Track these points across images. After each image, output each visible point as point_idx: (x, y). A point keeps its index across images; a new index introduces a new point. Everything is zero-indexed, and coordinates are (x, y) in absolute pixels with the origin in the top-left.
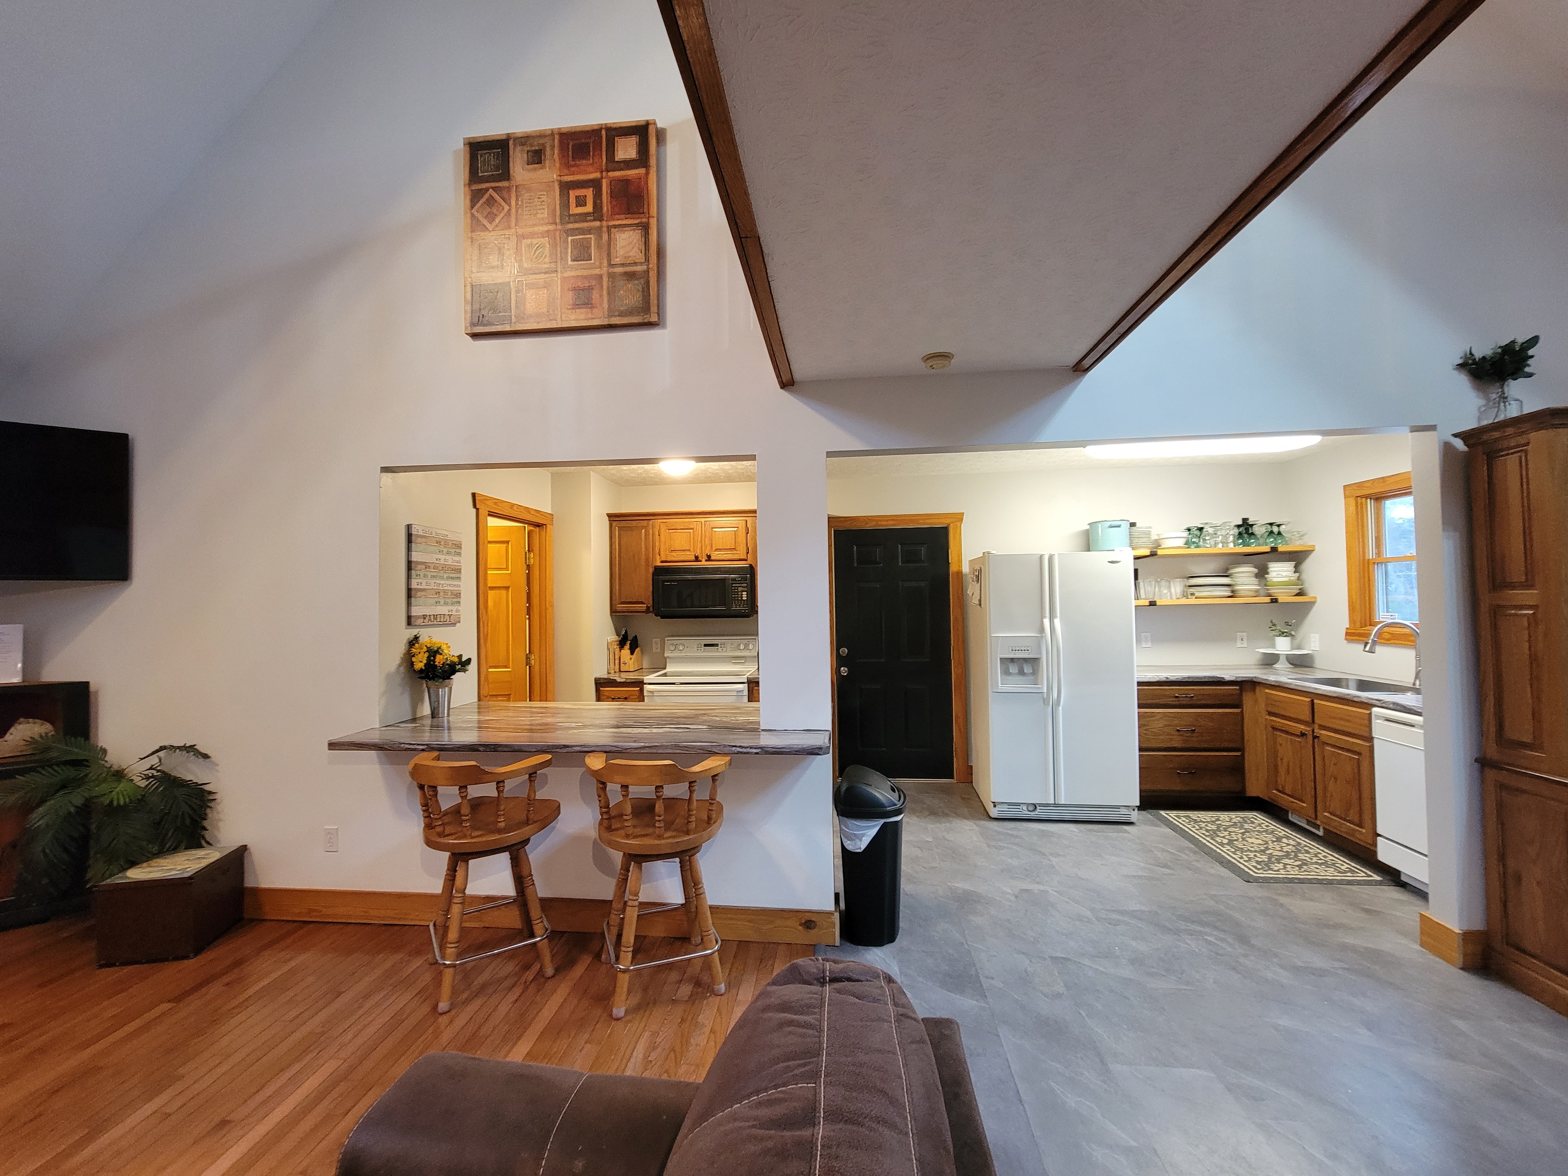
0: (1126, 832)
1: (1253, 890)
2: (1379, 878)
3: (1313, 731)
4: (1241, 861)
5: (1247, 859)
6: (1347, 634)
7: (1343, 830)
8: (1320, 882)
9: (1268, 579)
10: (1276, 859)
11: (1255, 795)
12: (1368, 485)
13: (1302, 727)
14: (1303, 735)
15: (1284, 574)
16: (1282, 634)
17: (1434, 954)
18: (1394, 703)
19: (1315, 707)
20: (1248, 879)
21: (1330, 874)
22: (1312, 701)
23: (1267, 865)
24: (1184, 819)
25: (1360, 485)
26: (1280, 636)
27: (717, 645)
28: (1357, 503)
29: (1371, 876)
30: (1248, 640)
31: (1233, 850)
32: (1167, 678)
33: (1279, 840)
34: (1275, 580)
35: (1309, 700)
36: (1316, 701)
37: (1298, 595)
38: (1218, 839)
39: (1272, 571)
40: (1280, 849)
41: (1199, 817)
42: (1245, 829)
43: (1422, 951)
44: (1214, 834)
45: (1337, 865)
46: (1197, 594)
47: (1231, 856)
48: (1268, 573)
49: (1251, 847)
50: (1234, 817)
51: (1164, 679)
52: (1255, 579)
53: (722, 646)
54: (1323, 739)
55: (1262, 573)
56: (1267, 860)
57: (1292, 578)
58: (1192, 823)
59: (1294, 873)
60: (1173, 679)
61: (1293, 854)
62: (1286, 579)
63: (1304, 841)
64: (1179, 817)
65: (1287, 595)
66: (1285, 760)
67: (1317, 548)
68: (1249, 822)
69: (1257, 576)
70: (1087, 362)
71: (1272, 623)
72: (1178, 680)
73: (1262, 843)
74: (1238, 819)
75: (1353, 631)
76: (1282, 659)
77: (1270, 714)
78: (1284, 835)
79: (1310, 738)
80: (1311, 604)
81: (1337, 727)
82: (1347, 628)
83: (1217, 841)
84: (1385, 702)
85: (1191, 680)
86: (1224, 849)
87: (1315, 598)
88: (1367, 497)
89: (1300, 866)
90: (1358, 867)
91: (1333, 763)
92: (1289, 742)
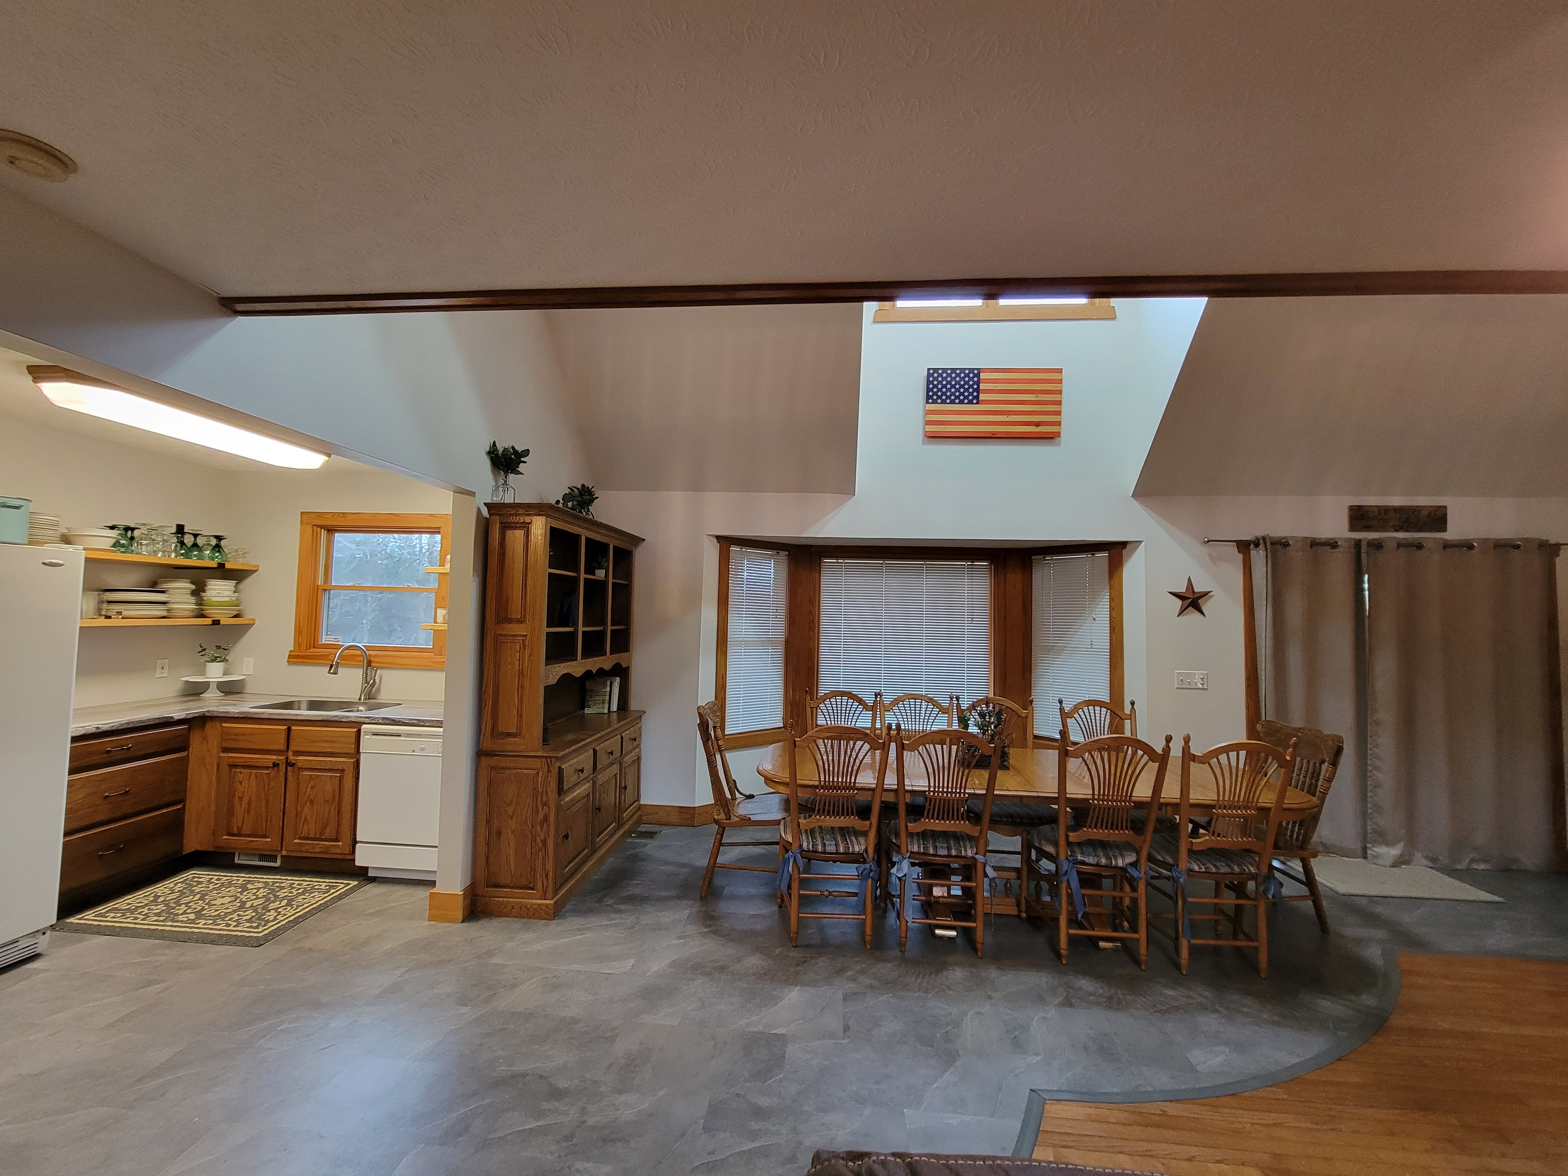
0: (37, 971)
1: (269, 951)
2: (356, 883)
3: (287, 758)
4: (231, 928)
5: (235, 924)
6: (290, 656)
7: (317, 850)
8: (318, 909)
9: (205, 598)
10: (263, 909)
11: (193, 850)
12: (327, 516)
13: (274, 757)
14: (276, 765)
15: (226, 593)
16: (214, 660)
17: (441, 922)
18: (383, 718)
19: (292, 733)
20: (258, 943)
21: (317, 899)
22: (289, 729)
23: (260, 918)
24: (113, 915)
25: (320, 515)
26: (213, 661)
28: (313, 531)
29: (349, 884)
30: (169, 667)
31: (212, 922)
32: (98, 728)
33: (244, 888)
34: (214, 599)
35: (285, 727)
36: (293, 728)
37: (236, 616)
38: (180, 918)
39: (210, 589)
40: (255, 897)
41: (129, 904)
42: (199, 893)
43: (432, 924)
44: (170, 913)
45: (316, 887)
46: (125, 613)
47: (216, 929)
48: (204, 591)
49: (226, 909)
50: (172, 885)
51: (94, 730)
52: (190, 597)
54: (299, 764)
55: (198, 591)
56: (254, 914)
57: (233, 599)
58: (128, 915)
59: (290, 913)
60: (106, 728)
61: (271, 896)
62: (228, 599)
63: (270, 878)
64: (100, 915)
65: (227, 616)
66: (246, 799)
67: (260, 569)
68: (195, 884)
69: (194, 593)
70: (240, 307)
71: (201, 647)
72: (113, 728)
73: (233, 899)
74: (180, 885)
75: (297, 654)
76: (213, 687)
77: (226, 750)
78: (244, 881)
79: (283, 767)
80: (249, 626)
81: (317, 750)
82: (290, 651)
83: (182, 921)
84: (374, 719)
85: (130, 726)
86: (200, 926)
87: (254, 620)
88: (322, 527)
89: (289, 904)
90: (333, 881)
91: (309, 787)
92: (253, 777)
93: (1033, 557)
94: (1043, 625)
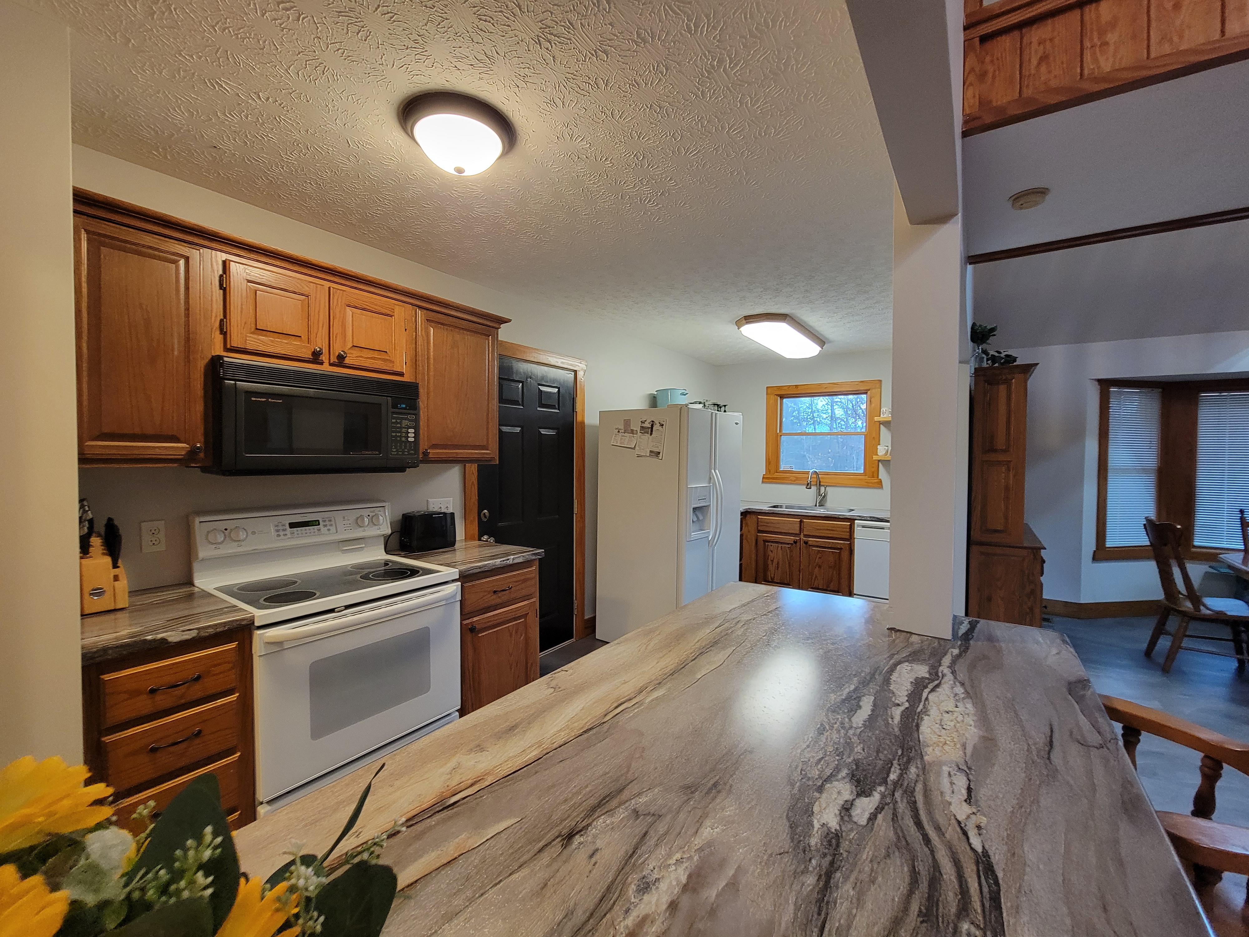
3: (801, 539)
6: (763, 478)
12: (780, 388)
13: (792, 538)
14: (794, 542)
18: (871, 517)
19: (803, 524)
22: (801, 521)
27: (316, 523)
28: (773, 397)
36: (804, 520)
53: (327, 523)
54: (810, 543)
66: (775, 561)
75: (767, 476)
77: (760, 532)
79: (799, 544)
81: (822, 535)
82: (763, 474)
84: (864, 517)
88: (779, 395)
91: (818, 558)
92: (779, 548)
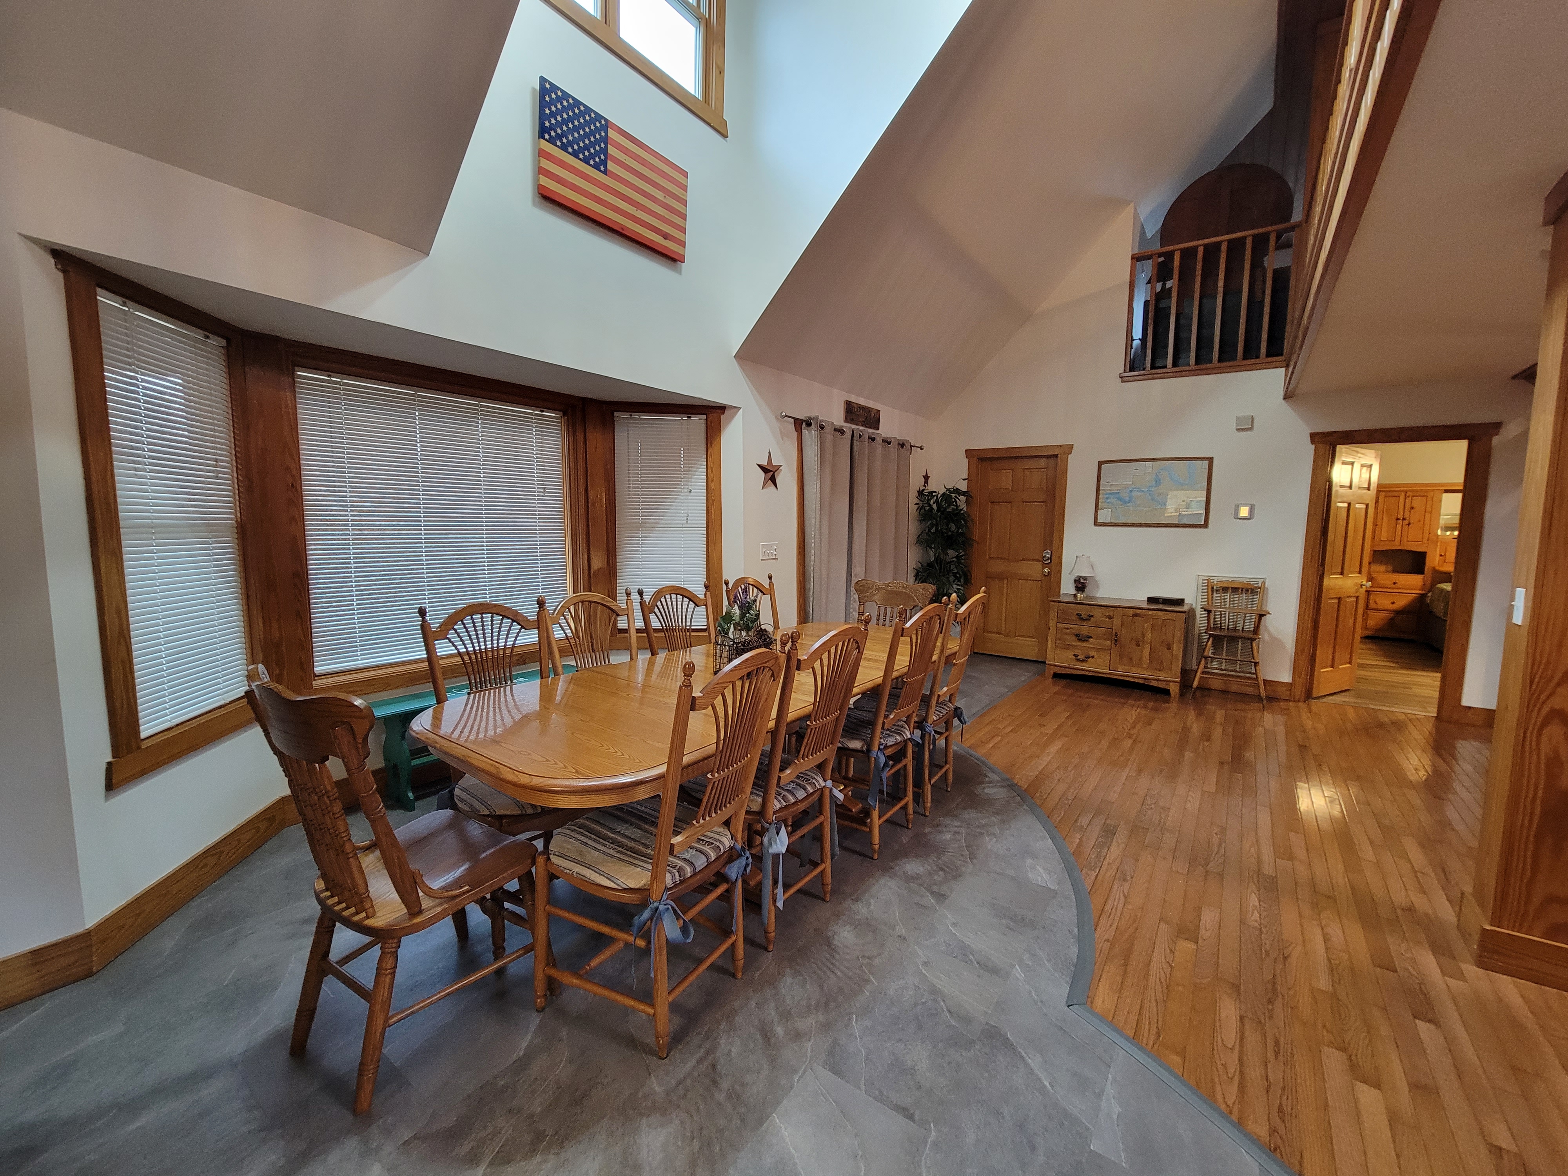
93: (616, 414)
94: (629, 498)
